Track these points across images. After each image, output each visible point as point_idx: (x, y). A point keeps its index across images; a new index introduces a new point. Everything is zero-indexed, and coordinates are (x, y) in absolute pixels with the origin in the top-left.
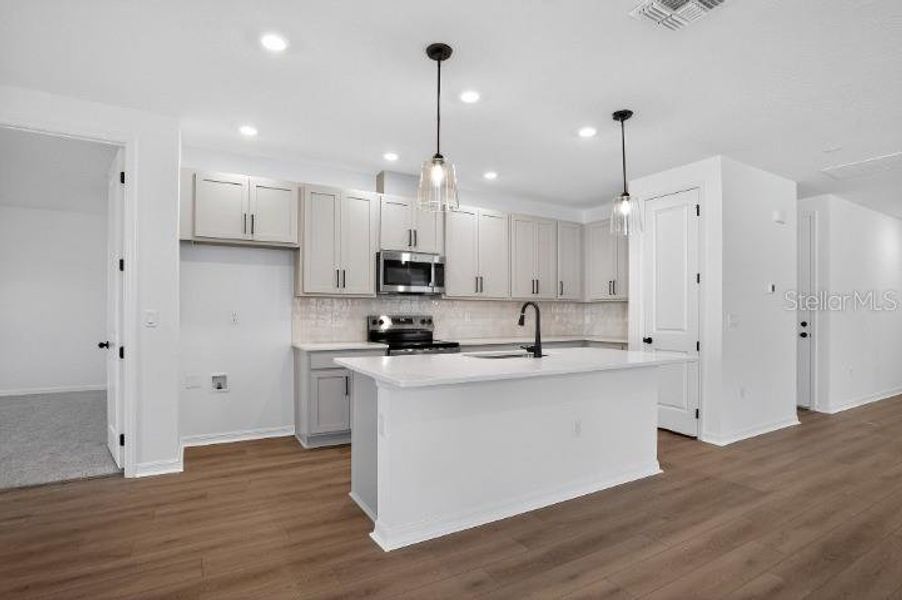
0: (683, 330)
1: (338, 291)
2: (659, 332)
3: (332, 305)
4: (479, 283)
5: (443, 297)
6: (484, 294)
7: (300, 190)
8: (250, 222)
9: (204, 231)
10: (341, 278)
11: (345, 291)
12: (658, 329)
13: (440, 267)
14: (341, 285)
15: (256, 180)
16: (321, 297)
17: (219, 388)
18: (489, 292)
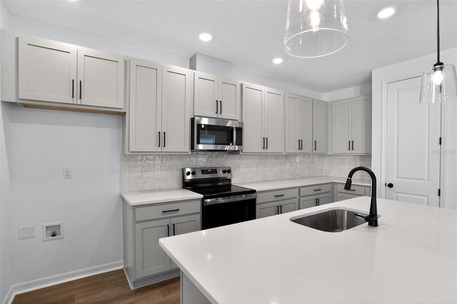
0: (424, 180)
1: (159, 149)
2: (398, 179)
3: (154, 160)
4: (265, 142)
5: (241, 153)
6: (269, 150)
7: (126, 62)
8: (77, 88)
9: (27, 94)
10: (162, 139)
11: (165, 149)
12: (398, 177)
13: (240, 130)
14: (162, 144)
15: (83, 50)
16: (145, 154)
17: (54, 235)
18: (272, 148)
